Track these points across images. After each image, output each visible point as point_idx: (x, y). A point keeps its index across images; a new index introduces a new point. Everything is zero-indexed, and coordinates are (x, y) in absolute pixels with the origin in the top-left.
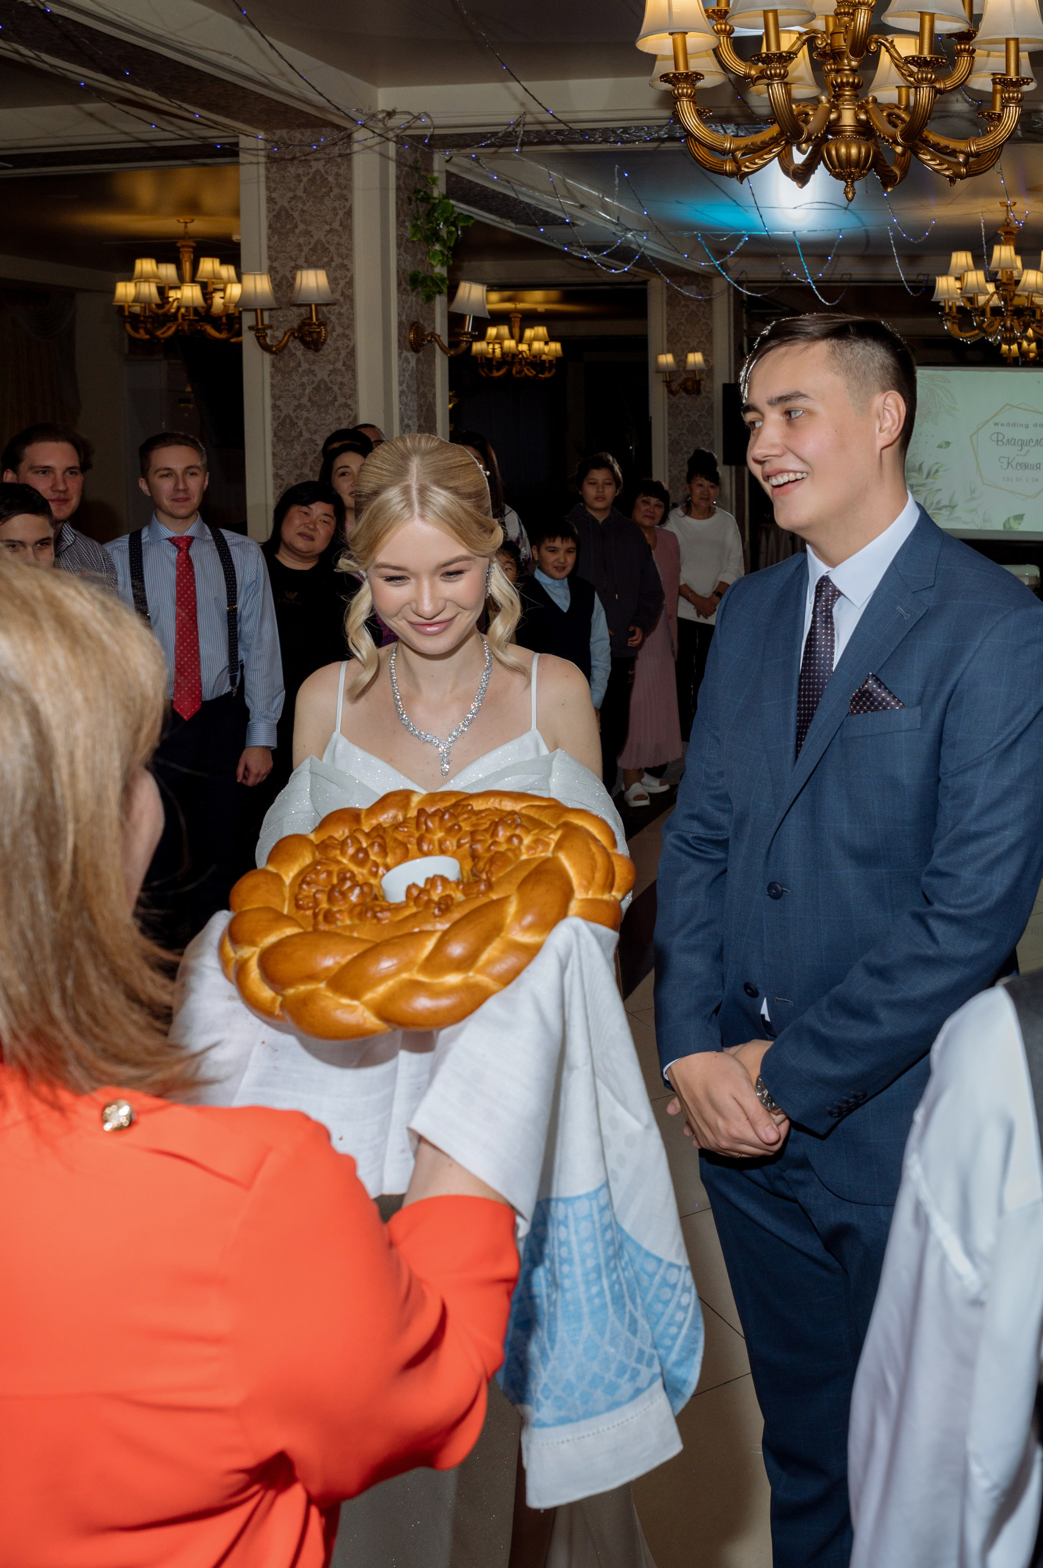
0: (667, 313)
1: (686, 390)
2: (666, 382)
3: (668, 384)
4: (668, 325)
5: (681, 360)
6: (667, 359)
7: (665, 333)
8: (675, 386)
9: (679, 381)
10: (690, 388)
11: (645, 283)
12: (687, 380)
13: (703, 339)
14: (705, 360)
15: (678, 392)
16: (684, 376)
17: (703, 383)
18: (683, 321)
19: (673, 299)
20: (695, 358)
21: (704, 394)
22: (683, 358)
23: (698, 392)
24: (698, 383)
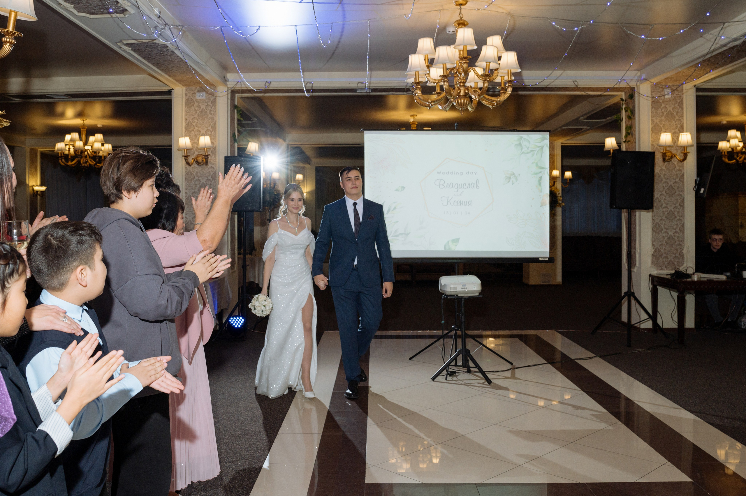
0: (186, 111)
1: (197, 162)
2: (185, 156)
3: (186, 157)
4: (186, 120)
5: (194, 143)
6: (184, 142)
7: (184, 125)
8: (191, 160)
9: (193, 157)
10: (200, 161)
11: (170, 92)
12: (198, 156)
13: (210, 128)
14: (212, 142)
15: (192, 164)
16: (197, 153)
17: (210, 157)
18: (196, 116)
19: (189, 102)
20: (205, 141)
21: (210, 165)
22: (196, 141)
23: (207, 163)
24: (206, 157)
